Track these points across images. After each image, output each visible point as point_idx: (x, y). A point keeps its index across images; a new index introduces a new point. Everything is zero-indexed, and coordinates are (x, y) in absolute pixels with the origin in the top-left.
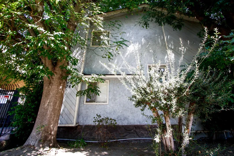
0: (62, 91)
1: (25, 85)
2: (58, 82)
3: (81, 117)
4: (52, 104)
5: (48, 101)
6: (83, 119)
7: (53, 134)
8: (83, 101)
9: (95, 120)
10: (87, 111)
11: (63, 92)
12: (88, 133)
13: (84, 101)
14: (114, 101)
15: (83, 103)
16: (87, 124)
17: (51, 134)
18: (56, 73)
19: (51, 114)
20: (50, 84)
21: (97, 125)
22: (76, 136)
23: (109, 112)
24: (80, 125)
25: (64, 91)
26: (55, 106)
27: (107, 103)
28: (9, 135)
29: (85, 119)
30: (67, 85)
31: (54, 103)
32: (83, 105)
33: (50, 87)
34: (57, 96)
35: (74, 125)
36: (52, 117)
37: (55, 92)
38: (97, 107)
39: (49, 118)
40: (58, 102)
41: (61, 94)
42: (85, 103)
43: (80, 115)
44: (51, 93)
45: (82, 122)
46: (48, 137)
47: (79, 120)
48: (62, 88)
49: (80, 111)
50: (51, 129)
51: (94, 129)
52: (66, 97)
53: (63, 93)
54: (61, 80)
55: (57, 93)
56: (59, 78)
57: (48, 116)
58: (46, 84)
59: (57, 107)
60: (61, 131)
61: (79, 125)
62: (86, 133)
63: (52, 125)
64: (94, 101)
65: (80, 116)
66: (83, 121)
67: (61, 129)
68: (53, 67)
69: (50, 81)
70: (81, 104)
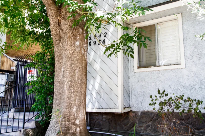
0: (81, 50)
1: (41, 50)
2: (70, 33)
3: (133, 96)
4: (68, 74)
5: (63, 70)
6: (137, 100)
7: (78, 124)
8: (132, 67)
9: (152, 100)
10: (143, 84)
11: (83, 51)
12: (148, 126)
13: (134, 67)
14: (200, 59)
15: (132, 69)
16: (146, 110)
17: (74, 124)
18: (64, 18)
19: (70, 92)
20: (60, 40)
21: (156, 110)
22: (128, 130)
23: (188, 85)
24: (133, 110)
25: (84, 49)
26: (74, 78)
27: (183, 66)
28: (35, 122)
29: (140, 99)
30: (100, 41)
31: (70, 72)
32: (133, 73)
33: (61, 45)
34: (73, 60)
35: (119, 110)
36: (71, 96)
37: (69, 53)
38: (160, 75)
39: (68, 97)
40: (78, 69)
41: (80, 55)
42: (136, 69)
43: (130, 92)
44: (64, 56)
45: (135, 105)
46: (71, 128)
47: (131, 102)
48: (80, 44)
49: (130, 85)
50: (74, 115)
51: (159, 119)
52: (100, 62)
53: (84, 54)
54: (75, 29)
55: (72, 54)
56: (71, 27)
57: (66, 95)
58: (55, 41)
59: (78, 79)
60: (104, 119)
61: (131, 111)
62: (145, 125)
63: (74, 110)
64: (154, 65)
65: (130, 95)
66: (138, 104)
67: (104, 116)
68: (57, 9)
69: (60, 34)
70: (130, 72)
